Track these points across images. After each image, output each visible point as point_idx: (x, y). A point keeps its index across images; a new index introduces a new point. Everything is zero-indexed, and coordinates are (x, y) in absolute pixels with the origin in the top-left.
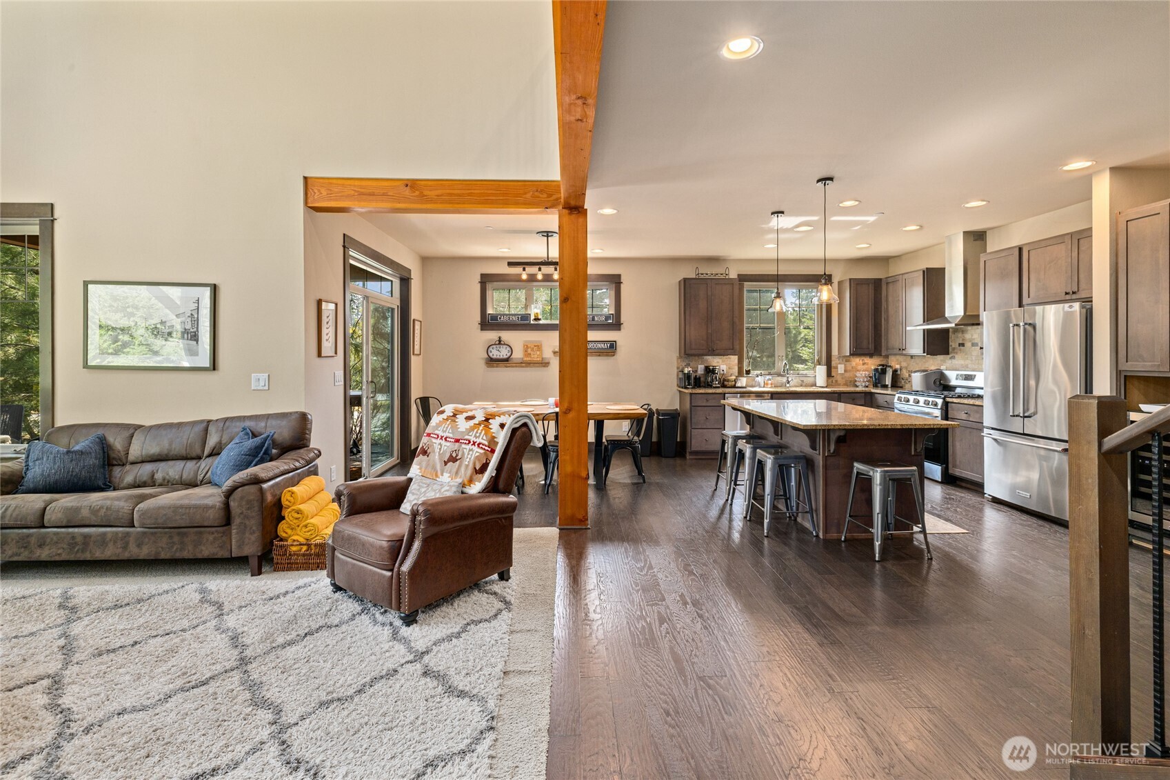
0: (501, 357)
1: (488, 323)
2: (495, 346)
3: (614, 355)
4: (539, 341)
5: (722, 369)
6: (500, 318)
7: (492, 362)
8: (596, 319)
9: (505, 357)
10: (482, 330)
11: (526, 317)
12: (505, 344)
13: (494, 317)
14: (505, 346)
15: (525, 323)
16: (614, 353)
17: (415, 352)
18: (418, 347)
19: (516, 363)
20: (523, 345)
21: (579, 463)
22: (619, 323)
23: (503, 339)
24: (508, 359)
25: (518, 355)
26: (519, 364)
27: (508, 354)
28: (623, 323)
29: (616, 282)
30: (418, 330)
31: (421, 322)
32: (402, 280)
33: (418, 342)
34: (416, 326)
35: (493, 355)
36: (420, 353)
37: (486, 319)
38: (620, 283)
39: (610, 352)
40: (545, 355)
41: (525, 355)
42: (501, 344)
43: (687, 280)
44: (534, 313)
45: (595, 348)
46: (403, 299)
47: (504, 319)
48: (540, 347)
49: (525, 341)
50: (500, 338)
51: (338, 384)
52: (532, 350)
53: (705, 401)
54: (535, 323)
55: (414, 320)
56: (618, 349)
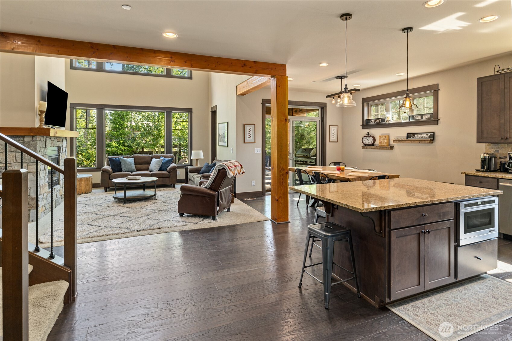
0: (369, 143)
1: (367, 124)
2: (366, 137)
3: (432, 143)
4: (388, 134)
6: (371, 122)
7: (366, 146)
8: (424, 117)
9: (371, 143)
10: (363, 129)
11: (383, 120)
12: (371, 136)
13: (369, 121)
14: (370, 137)
15: (382, 123)
16: (433, 141)
17: (330, 141)
18: (335, 138)
19: (377, 147)
20: (380, 136)
21: (275, 192)
22: (437, 120)
23: (371, 133)
24: (373, 144)
25: (377, 142)
26: (378, 147)
27: (373, 142)
28: (439, 120)
29: (435, 90)
30: (335, 130)
31: (338, 126)
32: (322, 108)
33: (335, 136)
34: (332, 128)
35: (365, 142)
36: (337, 141)
37: (365, 123)
38: (438, 90)
39: (430, 140)
40: (391, 142)
41: (381, 142)
42: (369, 136)
43: (478, 79)
44: (387, 117)
45: (420, 138)
46: (323, 117)
47: (373, 122)
48: (387, 137)
49: (382, 134)
50: (368, 133)
51: (257, 152)
52: (383, 139)
53: (478, 182)
54: (387, 123)
55: (330, 126)
56: (436, 138)
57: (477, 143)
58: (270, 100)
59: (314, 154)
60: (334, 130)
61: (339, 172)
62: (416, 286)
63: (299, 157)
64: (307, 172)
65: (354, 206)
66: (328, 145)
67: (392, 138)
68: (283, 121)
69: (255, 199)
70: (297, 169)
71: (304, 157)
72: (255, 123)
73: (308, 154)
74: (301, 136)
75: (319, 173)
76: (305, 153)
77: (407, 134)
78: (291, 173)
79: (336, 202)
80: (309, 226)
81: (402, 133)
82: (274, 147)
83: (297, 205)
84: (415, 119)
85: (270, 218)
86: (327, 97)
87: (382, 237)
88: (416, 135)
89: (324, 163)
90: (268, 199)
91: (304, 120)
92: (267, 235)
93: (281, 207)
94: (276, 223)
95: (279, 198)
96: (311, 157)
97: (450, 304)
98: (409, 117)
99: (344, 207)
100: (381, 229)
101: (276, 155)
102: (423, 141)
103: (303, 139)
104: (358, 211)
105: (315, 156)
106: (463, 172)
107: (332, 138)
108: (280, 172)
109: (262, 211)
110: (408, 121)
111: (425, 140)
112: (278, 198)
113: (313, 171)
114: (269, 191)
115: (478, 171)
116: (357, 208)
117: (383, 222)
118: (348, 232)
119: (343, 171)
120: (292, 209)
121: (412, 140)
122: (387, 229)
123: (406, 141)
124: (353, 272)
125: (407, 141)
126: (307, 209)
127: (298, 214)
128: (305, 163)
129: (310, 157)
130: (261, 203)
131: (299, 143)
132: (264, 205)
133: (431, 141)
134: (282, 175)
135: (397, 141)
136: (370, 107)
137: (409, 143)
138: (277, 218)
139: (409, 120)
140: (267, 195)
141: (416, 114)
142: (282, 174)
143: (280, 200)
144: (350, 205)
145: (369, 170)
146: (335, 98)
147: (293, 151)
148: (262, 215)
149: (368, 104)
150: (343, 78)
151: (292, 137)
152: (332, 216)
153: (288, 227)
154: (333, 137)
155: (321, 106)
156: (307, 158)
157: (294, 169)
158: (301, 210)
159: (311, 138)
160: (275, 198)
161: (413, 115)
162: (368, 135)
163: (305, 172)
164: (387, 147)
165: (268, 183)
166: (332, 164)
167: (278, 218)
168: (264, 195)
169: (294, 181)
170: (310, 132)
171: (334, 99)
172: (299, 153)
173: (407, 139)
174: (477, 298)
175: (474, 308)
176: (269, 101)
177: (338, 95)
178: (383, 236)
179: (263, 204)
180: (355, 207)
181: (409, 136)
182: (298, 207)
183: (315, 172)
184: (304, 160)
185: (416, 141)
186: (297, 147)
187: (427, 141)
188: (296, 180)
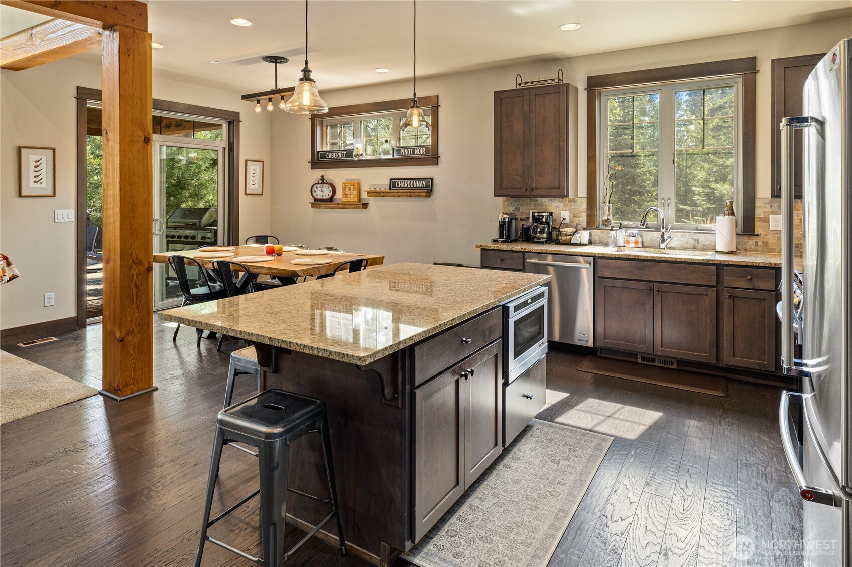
0: (324, 197)
1: (319, 161)
2: (318, 186)
3: (430, 196)
4: (358, 180)
5: (562, 216)
6: (328, 156)
7: (318, 202)
8: (416, 152)
9: (328, 197)
10: (312, 168)
11: (349, 153)
12: (327, 184)
13: (323, 154)
14: (327, 186)
15: (348, 161)
16: (430, 193)
17: (248, 192)
18: (256, 186)
19: (338, 204)
20: (344, 184)
21: (115, 321)
22: (437, 157)
23: (327, 177)
24: (331, 199)
25: (339, 195)
26: (340, 204)
27: (331, 194)
28: (440, 157)
29: (433, 106)
30: (257, 170)
31: (263, 162)
32: (230, 123)
33: (257, 181)
34: (252, 167)
35: (317, 195)
36: (261, 193)
37: (316, 158)
38: (438, 106)
39: (426, 192)
40: (364, 195)
41: (345, 195)
42: (324, 183)
43: (497, 93)
44: (357, 149)
45: (410, 187)
46: (232, 141)
47: (332, 156)
48: (357, 186)
49: (348, 180)
50: (323, 177)
51: (63, 220)
52: (350, 190)
53: (499, 260)
54: (357, 159)
55: (246, 161)
56: (435, 188)
57: (494, 196)
58: (100, 91)
59: (210, 219)
60: (254, 170)
61: (272, 258)
62: (453, 489)
63: (175, 228)
64: (197, 261)
65: (342, 352)
66: (244, 201)
67: (365, 188)
68: (140, 142)
69: (55, 339)
70: (173, 257)
71: (188, 226)
72: (53, 147)
73: (198, 221)
74: (179, 182)
75: (228, 263)
76: (190, 219)
77: (391, 180)
78: (156, 266)
79: (297, 344)
80: (220, 416)
81: (381, 177)
82: (111, 206)
83: (174, 340)
84: (402, 155)
85: (100, 387)
86: (245, 97)
87: (398, 407)
88: (404, 182)
89: (233, 240)
90: (94, 335)
91: (186, 146)
92: (91, 440)
93: (131, 355)
94: (119, 398)
95: (127, 334)
96: (204, 227)
97: (502, 501)
98: (393, 149)
99: (318, 357)
100: (395, 391)
101: (118, 226)
102: (416, 194)
103: (183, 188)
104: (354, 362)
105: (215, 223)
106: (479, 245)
107: (251, 187)
108: (130, 268)
109: (77, 371)
110: (390, 157)
111: (418, 192)
112: (123, 336)
113: (214, 260)
114: (97, 312)
115: (495, 241)
116: (353, 356)
117: (400, 373)
118: (320, 409)
119: (279, 254)
120: (161, 351)
121: (399, 192)
122: (408, 387)
123: (388, 194)
124: (331, 499)
125: (391, 192)
126: (199, 346)
127: (177, 362)
128: (189, 240)
129: (202, 226)
130: (73, 349)
131: (174, 196)
132: (82, 353)
133: (429, 194)
134: (135, 277)
135: (374, 194)
136: (325, 128)
137: (394, 196)
138: (121, 387)
139: (393, 156)
140: (91, 324)
141: (403, 146)
142: (135, 273)
143: (129, 339)
144: (332, 350)
145: (329, 249)
146: (261, 101)
147: (161, 216)
148: (75, 383)
149: (322, 121)
150: (278, 62)
151: (160, 182)
152: (276, 371)
153: (152, 404)
154: (254, 185)
155: (228, 117)
156: (196, 229)
157: (165, 257)
158: (183, 350)
159: (202, 185)
160: (115, 336)
161: (398, 147)
162: (323, 181)
163: (192, 261)
164: (356, 204)
165: (96, 293)
166: (251, 240)
167: (123, 386)
168: (84, 326)
169: (164, 279)
170: (200, 172)
171: (258, 105)
172: (177, 219)
173: (390, 189)
174: (534, 472)
175: (536, 496)
176: (97, 94)
177: (268, 97)
178: (400, 406)
179: (78, 351)
180: (345, 353)
181: (393, 183)
182: (175, 346)
183: (218, 262)
184: (188, 234)
185: (405, 194)
186: (171, 207)
187: (421, 194)
188: (168, 278)
